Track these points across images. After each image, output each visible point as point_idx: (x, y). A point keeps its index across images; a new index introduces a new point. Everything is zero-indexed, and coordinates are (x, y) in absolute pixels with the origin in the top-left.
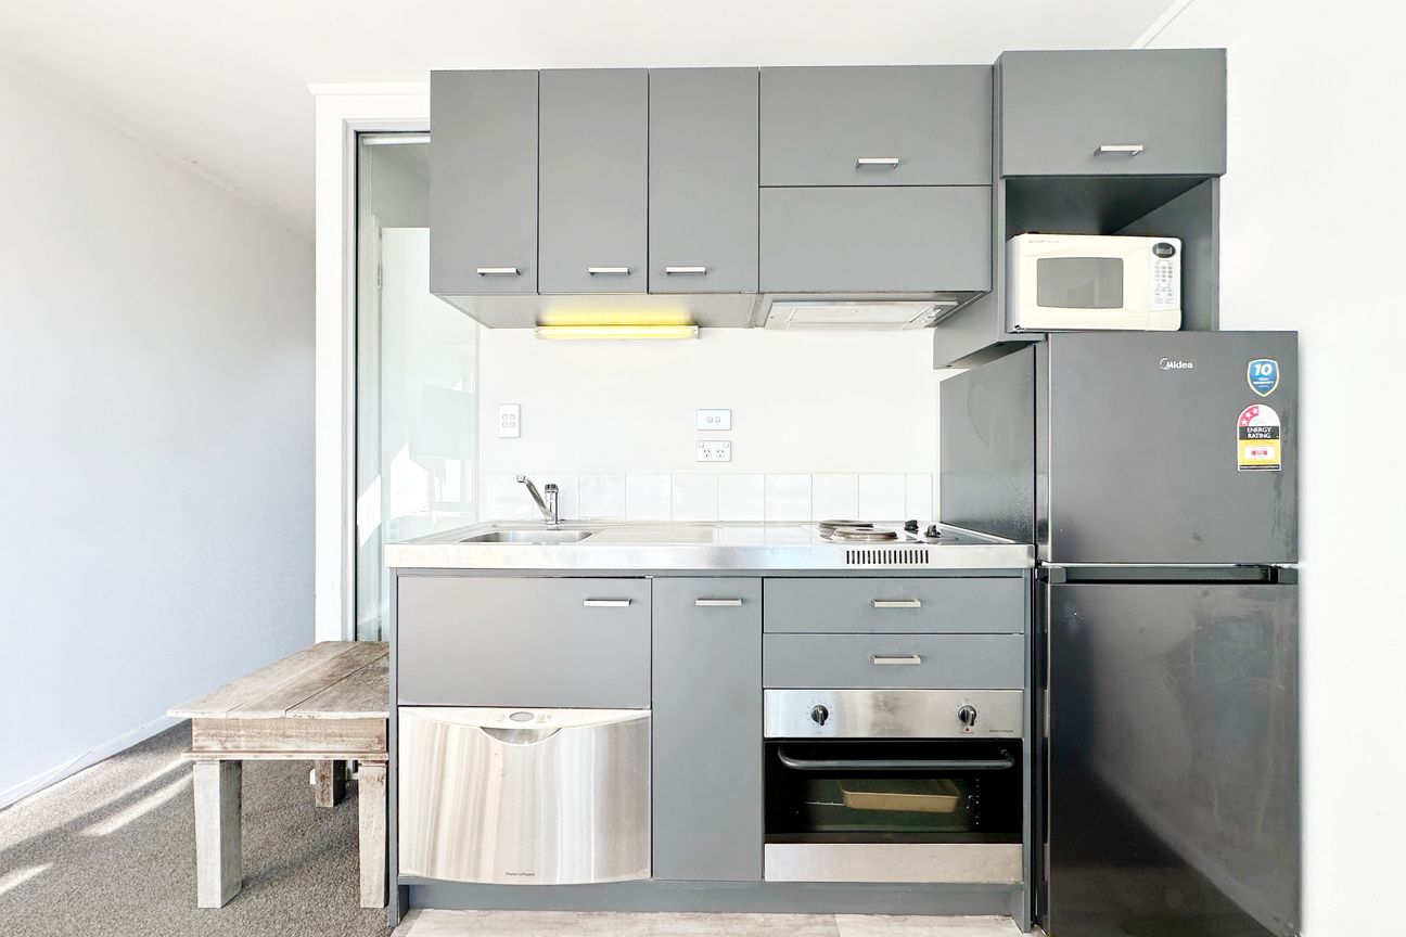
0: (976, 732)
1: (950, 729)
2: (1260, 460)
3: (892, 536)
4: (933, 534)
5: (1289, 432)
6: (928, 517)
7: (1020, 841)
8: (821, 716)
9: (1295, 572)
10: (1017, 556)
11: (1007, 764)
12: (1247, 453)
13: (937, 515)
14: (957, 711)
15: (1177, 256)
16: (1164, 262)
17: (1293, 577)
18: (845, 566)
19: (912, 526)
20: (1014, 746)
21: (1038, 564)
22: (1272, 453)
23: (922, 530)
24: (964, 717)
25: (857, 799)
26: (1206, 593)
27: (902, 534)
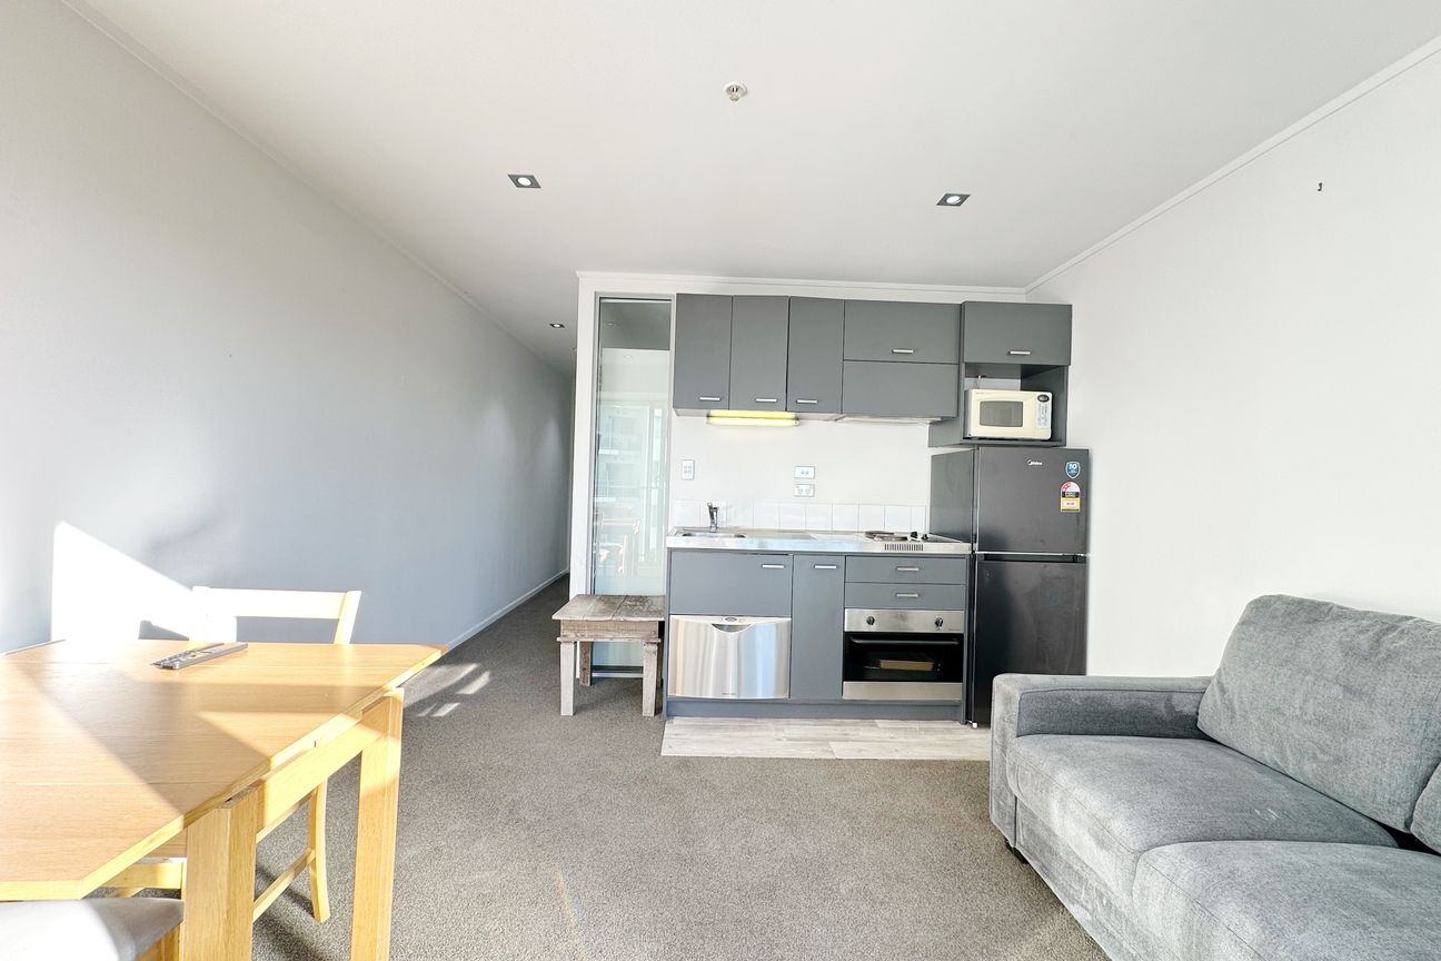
0: (942, 630)
1: (932, 629)
2: (1070, 507)
3: (905, 539)
4: (925, 538)
5: (1085, 495)
6: (922, 529)
7: (960, 680)
8: (871, 621)
9: (1085, 557)
10: (963, 548)
11: (956, 643)
12: (1065, 504)
13: (928, 530)
14: (934, 620)
15: (1050, 401)
16: (1043, 404)
17: (1084, 560)
18: (884, 551)
19: (914, 535)
20: (959, 637)
21: (973, 552)
22: (1075, 504)
23: (919, 537)
24: (937, 623)
25: (885, 664)
26: (1045, 567)
27: (910, 538)
